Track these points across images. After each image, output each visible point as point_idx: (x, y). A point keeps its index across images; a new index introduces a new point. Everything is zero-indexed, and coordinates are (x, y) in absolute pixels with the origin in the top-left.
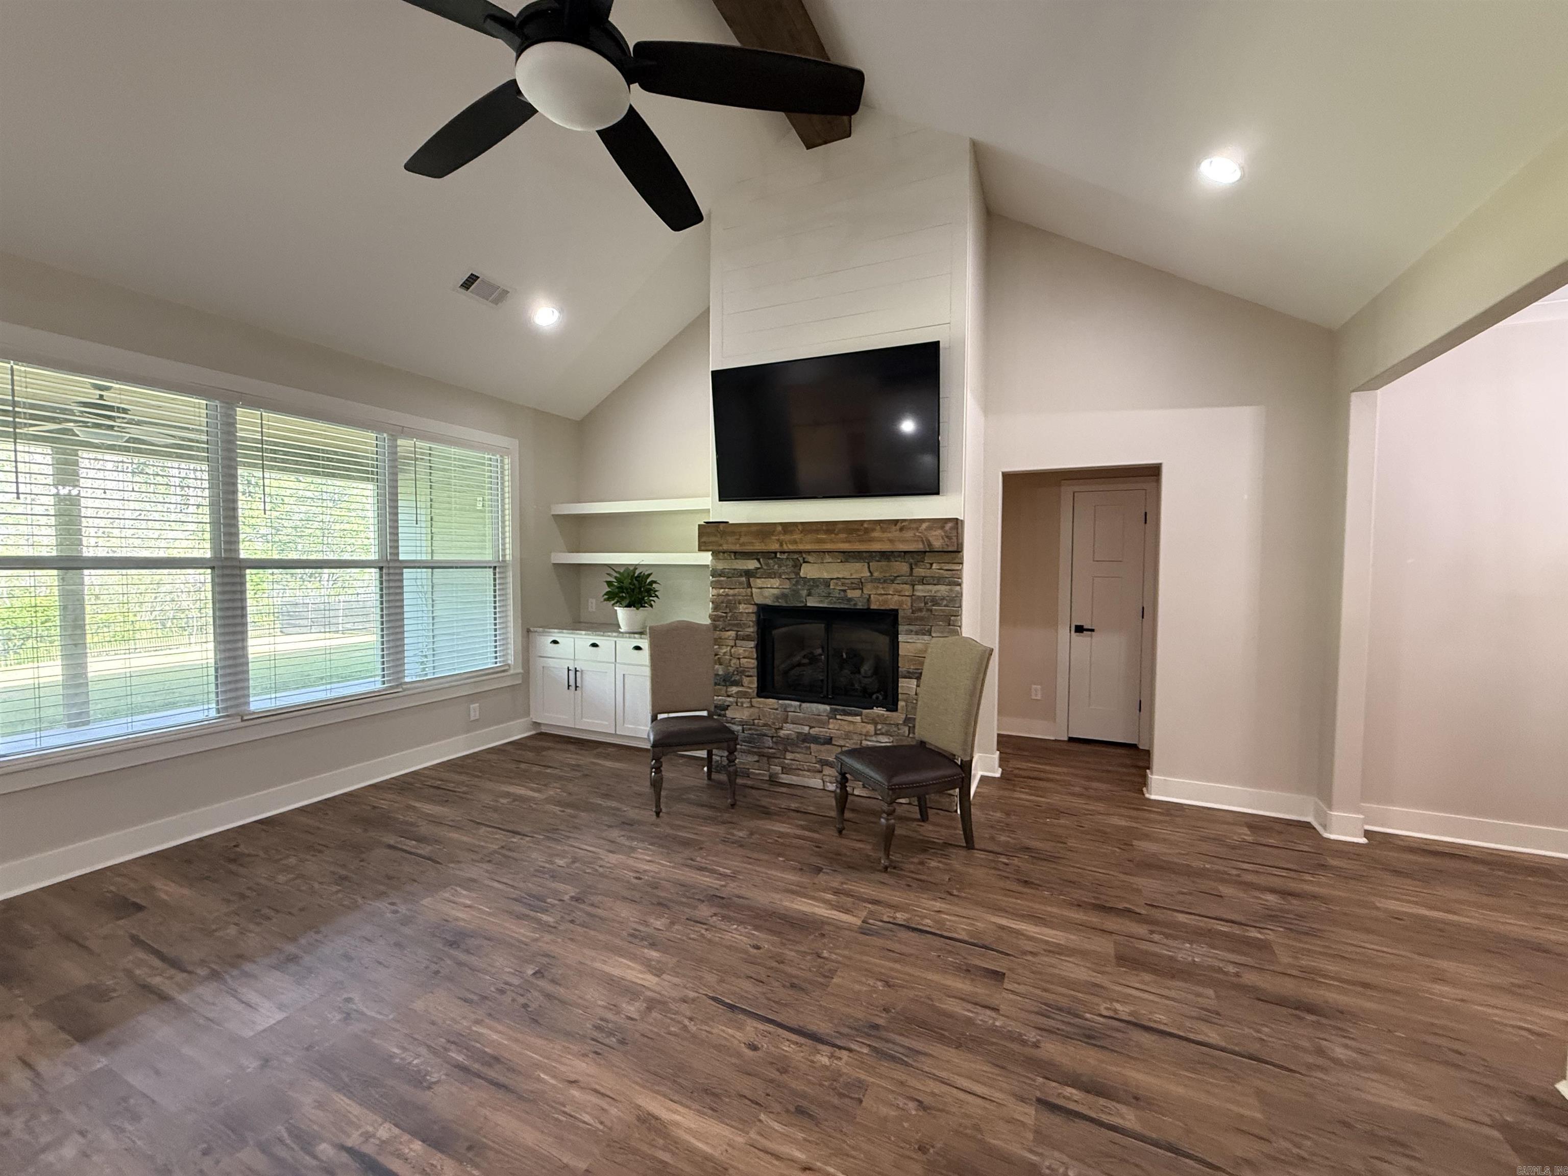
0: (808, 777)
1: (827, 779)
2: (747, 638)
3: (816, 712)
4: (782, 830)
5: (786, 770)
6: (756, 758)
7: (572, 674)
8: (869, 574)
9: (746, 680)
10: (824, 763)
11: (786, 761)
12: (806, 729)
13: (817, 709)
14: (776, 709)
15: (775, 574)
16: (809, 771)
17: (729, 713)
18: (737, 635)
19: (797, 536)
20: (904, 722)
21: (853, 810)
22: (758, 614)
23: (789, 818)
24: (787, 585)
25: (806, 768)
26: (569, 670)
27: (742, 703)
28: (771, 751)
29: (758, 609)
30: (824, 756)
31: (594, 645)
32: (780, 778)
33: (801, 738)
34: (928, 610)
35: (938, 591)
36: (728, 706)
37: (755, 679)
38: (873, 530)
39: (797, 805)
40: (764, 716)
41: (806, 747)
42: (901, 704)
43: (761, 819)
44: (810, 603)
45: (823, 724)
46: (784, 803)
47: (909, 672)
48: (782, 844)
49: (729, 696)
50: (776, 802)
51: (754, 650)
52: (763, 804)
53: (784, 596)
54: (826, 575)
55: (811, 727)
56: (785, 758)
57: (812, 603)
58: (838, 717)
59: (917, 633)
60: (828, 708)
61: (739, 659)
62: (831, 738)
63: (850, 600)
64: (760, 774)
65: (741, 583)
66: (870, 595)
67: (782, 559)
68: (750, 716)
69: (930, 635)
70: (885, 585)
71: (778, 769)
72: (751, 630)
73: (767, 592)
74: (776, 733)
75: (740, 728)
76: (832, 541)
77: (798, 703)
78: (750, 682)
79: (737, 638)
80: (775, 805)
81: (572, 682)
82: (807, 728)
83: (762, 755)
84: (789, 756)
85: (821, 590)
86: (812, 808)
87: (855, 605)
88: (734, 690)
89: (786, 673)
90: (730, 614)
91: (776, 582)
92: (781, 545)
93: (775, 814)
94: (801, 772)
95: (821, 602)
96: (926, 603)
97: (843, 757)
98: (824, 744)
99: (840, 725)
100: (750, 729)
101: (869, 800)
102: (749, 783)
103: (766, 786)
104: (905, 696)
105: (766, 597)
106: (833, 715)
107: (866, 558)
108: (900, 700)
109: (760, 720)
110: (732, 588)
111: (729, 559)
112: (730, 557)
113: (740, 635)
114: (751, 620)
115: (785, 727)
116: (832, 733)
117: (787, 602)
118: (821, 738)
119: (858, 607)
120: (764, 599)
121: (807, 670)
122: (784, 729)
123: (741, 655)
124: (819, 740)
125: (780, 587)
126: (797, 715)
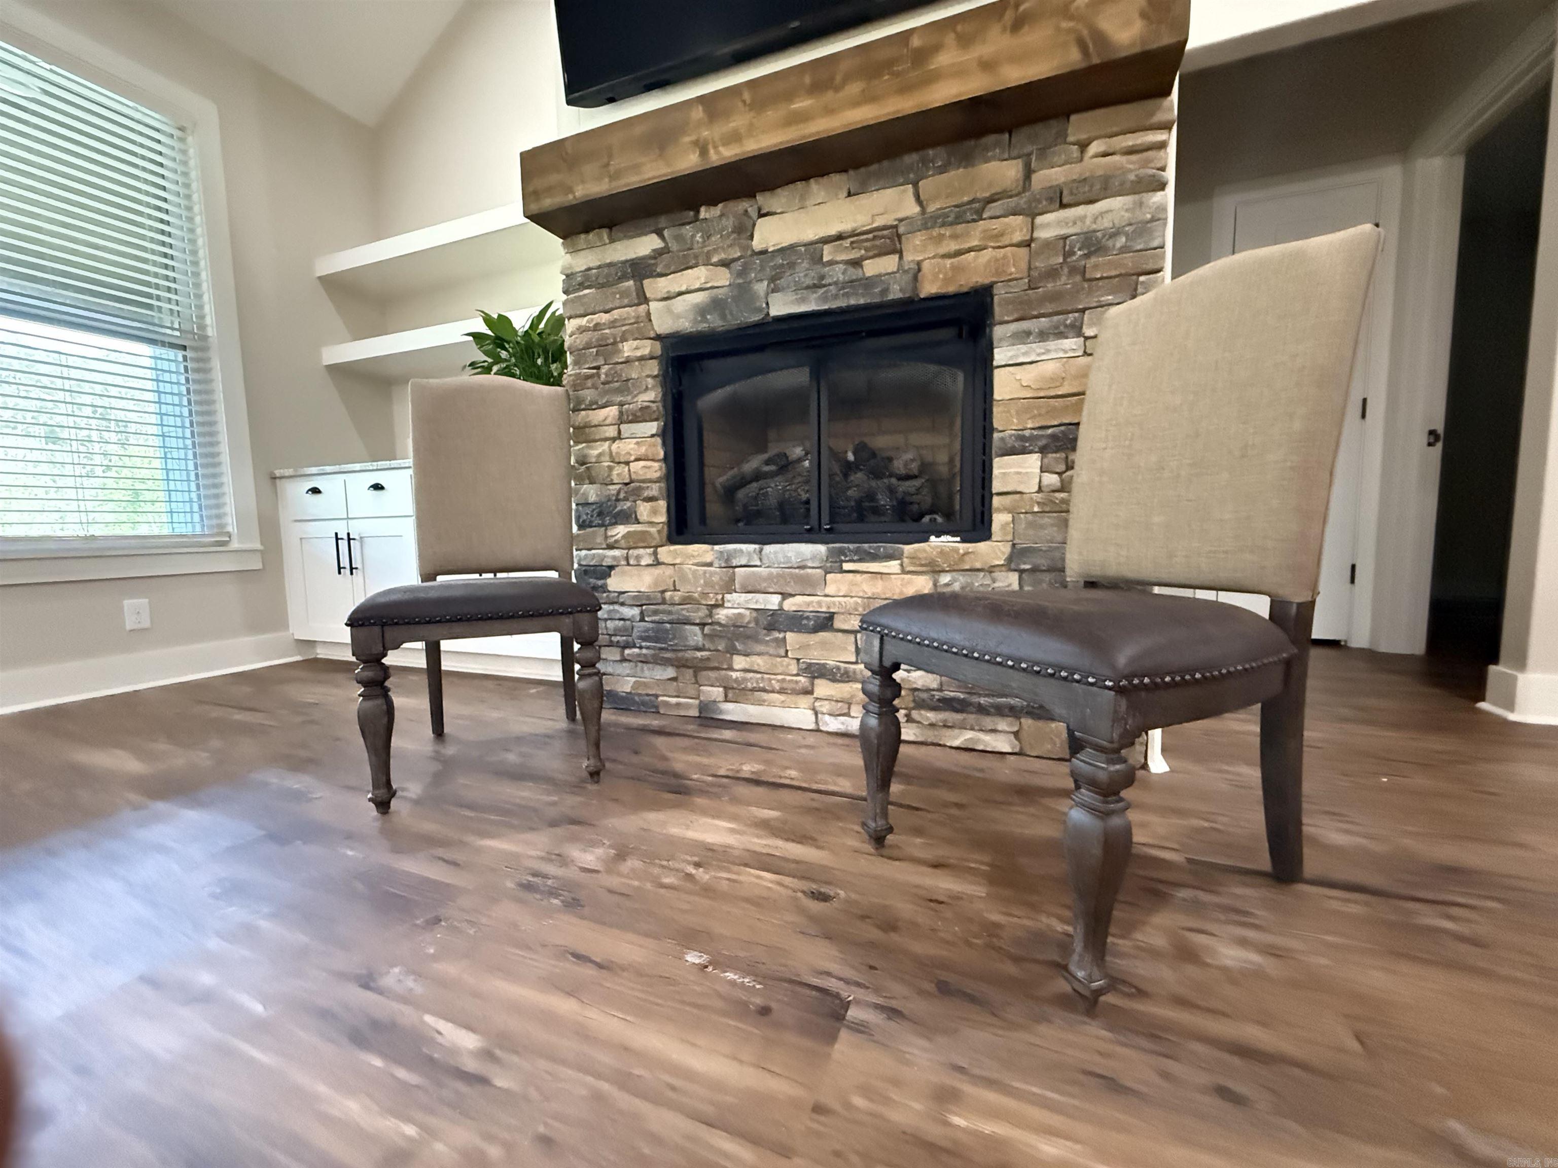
0: (783, 705)
1: (825, 707)
2: (638, 417)
3: (795, 561)
4: (711, 838)
5: (734, 692)
6: (670, 672)
7: (343, 545)
8: (917, 209)
9: (644, 510)
10: (817, 672)
11: (734, 675)
12: (773, 602)
13: (798, 554)
14: (710, 565)
15: (696, 257)
16: (781, 691)
17: (614, 583)
18: (621, 413)
19: (739, 121)
20: (1010, 559)
21: (907, 779)
22: (663, 357)
23: (735, 800)
24: (723, 278)
25: (777, 686)
26: (337, 539)
27: (638, 558)
28: (699, 654)
29: (664, 348)
30: (816, 656)
31: (378, 487)
32: (721, 712)
33: (764, 622)
34: (1073, 270)
35: (1102, 214)
36: (611, 567)
37: (662, 504)
38: (936, 48)
39: (757, 767)
40: (684, 581)
41: (776, 640)
42: (999, 520)
43: (657, 805)
44: (777, 310)
45: (808, 586)
46: (725, 764)
47: (1022, 438)
48: (708, 891)
49: (610, 547)
50: (705, 761)
51: (659, 440)
52: (678, 767)
53: (717, 305)
54: (810, 235)
55: (785, 596)
56: (731, 669)
57: (781, 307)
58: (846, 566)
59: (1043, 336)
60: (821, 549)
61: (628, 463)
62: (831, 617)
63: (868, 283)
64: (678, 705)
65: (624, 294)
66: (919, 264)
67: (711, 220)
68: (656, 583)
69: (1080, 333)
70: (960, 228)
71: (716, 692)
72: (651, 395)
73: (682, 304)
74: (711, 615)
75: (636, 611)
76: (829, 111)
77: (757, 546)
78: (654, 512)
79: (622, 420)
80: (703, 769)
81: (345, 562)
82: (776, 599)
83: (681, 665)
84: (739, 662)
85: (804, 273)
86: (793, 773)
87: (885, 291)
88: (620, 530)
89: (730, 492)
90: (604, 369)
91: (697, 276)
92: (704, 152)
93: (702, 792)
94: (765, 696)
95: (803, 300)
96: (1068, 254)
97: (884, 621)
98: (816, 630)
99: (853, 584)
100: (656, 612)
101: (923, 750)
102: (655, 722)
103: (691, 728)
104: (1008, 499)
105: (679, 316)
106: (834, 565)
107: (910, 169)
108: (999, 510)
109: (675, 590)
110: (607, 307)
111: (599, 244)
112: (601, 238)
113: (627, 411)
114: (649, 373)
115: (729, 601)
116: (834, 603)
117: (723, 317)
118: (807, 618)
119: (891, 297)
120: (670, 322)
121: (773, 485)
122: (726, 605)
123: (631, 455)
124: (805, 622)
125: (709, 285)
126: (753, 573)
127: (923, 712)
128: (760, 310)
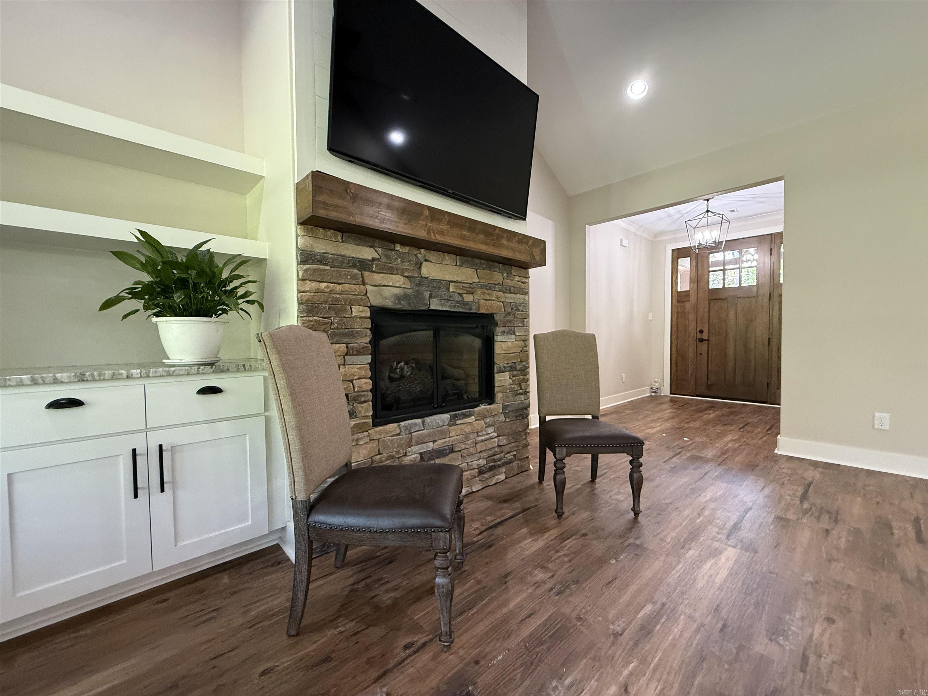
2: (358, 353)
8: (478, 280)
9: (360, 409)
12: (430, 446)
13: (441, 420)
14: (399, 434)
15: (396, 270)
18: (347, 349)
19: (443, 227)
20: (502, 410)
22: (372, 318)
24: (408, 284)
27: (358, 440)
29: (372, 313)
33: (425, 457)
34: (513, 314)
35: (518, 299)
37: (370, 404)
40: (386, 447)
42: (499, 396)
44: (433, 306)
45: (444, 434)
47: (504, 367)
51: (368, 367)
53: (406, 297)
54: (447, 278)
55: (434, 442)
57: (435, 305)
58: (457, 422)
59: (507, 333)
60: (448, 416)
61: (352, 381)
62: (452, 447)
63: (466, 304)
65: (353, 277)
66: (479, 301)
67: (403, 253)
68: (369, 453)
69: (515, 334)
70: (489, 292)
72: (365, 340)
73: (389, 292)
74: (401, 462)
77: (421, 419)
78: (367, 411)
79: (347, 353)
82: (431, 444)
85: (442, 292)
87: (469, 309)
91: (398, 280)
92: (429, 233)
95: (442, 305)
96: (512, 309)
98: (448, 454)
99: (461, 429)
104: (501, 388)
105: (386, 298)
106: (452, 422)
107: (477, 264)
108: (498, 392)
109: (379, 454)
110: (339, 282)
111: (333, 240)
112: (336, 236)
113: (353, 348)
114: (365, 326)
115: (409, 452)
116: (454, 440)
117: (409, 304)
118: (445, 450)
119: (472, 311)
120: (381, 300)
121: (402, 385)
122: (408, 454)
123: (354, 375)
124: (444, 452)
125: (403, 286)
126: (422, 434)
127: (483, 476)
128: (426, 304)
